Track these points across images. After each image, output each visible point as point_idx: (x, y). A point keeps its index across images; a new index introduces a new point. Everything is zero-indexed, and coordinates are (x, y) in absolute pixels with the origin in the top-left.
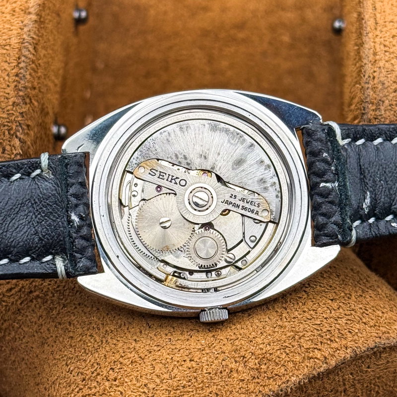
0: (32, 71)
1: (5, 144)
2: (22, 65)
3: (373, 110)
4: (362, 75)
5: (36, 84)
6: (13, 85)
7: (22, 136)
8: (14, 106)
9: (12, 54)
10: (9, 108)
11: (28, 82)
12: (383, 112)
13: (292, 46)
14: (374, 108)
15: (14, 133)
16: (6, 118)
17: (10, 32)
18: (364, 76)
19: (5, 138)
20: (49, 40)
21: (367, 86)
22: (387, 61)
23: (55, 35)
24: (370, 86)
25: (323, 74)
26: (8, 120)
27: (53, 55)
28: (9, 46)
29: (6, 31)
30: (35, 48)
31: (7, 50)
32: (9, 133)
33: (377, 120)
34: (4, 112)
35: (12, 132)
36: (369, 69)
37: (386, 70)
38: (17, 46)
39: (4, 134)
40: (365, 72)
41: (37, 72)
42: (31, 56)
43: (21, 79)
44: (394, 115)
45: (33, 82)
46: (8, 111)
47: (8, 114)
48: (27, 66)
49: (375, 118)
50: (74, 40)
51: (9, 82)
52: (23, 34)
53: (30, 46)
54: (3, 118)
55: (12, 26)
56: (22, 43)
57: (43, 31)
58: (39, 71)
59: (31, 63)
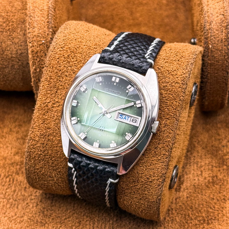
0: (54, 20)
1: (45, 52)
2: (50, 17)
3: (208, 26)
4: (203, 11)
5: (56, 25)
6: (46, 27)
8: (48, 35)
9: (45, 13)
11: (53, 24)
12: (213, 26)
13: (167, 5)
14: (209, 24)
17: (43, 4)
18: (204, 11)
20: (60, 7)
21: (205, 15)
22: (213, 5)
23: (62, 5)
24: (206, 15)
25: (182, 16)
27: (62, 13)
28: (43, 10)
29: (41, 4)
30: (54, 10)
31: (43, 12)
32: (47, 47)
33: (210, 30)
36: (205, 8)
37: (213, 8)
38: (47, 10)
39: (45, 48)
40: (204, 10)
41: (56, 21)
42: (53, 14)
43: (50, 24)
44: (217, 27)
45: (55, 25)
48: (52, 18)
49: (210, 29)
50: (71, 7)
51: (45, 25)
52: (49, 5)
53: (52, 9)
55: (44, 1)
56: (49, 8)
57: (57, 3)
58: (57, 20)
59: (53, 17)
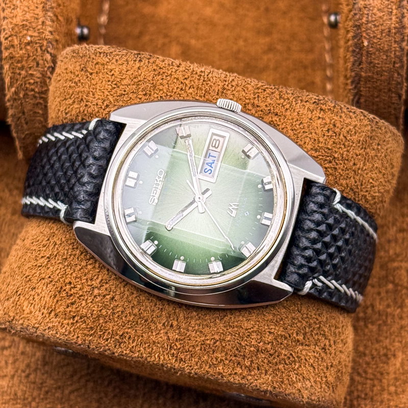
7: (52, 51)
8: (43, 26)
10: (39, 27)
15: (45, 49)
16: (37, 37)
19: (38, 54)
26: (39, 38)
34: (35, 31)
35: (44, 48)
46: (39, 30)
47: (39, 33)
54: (35, 36)
